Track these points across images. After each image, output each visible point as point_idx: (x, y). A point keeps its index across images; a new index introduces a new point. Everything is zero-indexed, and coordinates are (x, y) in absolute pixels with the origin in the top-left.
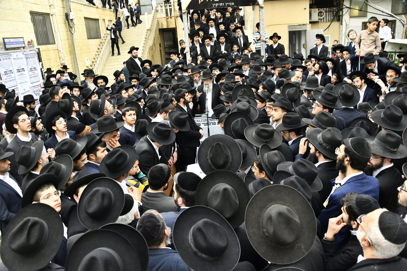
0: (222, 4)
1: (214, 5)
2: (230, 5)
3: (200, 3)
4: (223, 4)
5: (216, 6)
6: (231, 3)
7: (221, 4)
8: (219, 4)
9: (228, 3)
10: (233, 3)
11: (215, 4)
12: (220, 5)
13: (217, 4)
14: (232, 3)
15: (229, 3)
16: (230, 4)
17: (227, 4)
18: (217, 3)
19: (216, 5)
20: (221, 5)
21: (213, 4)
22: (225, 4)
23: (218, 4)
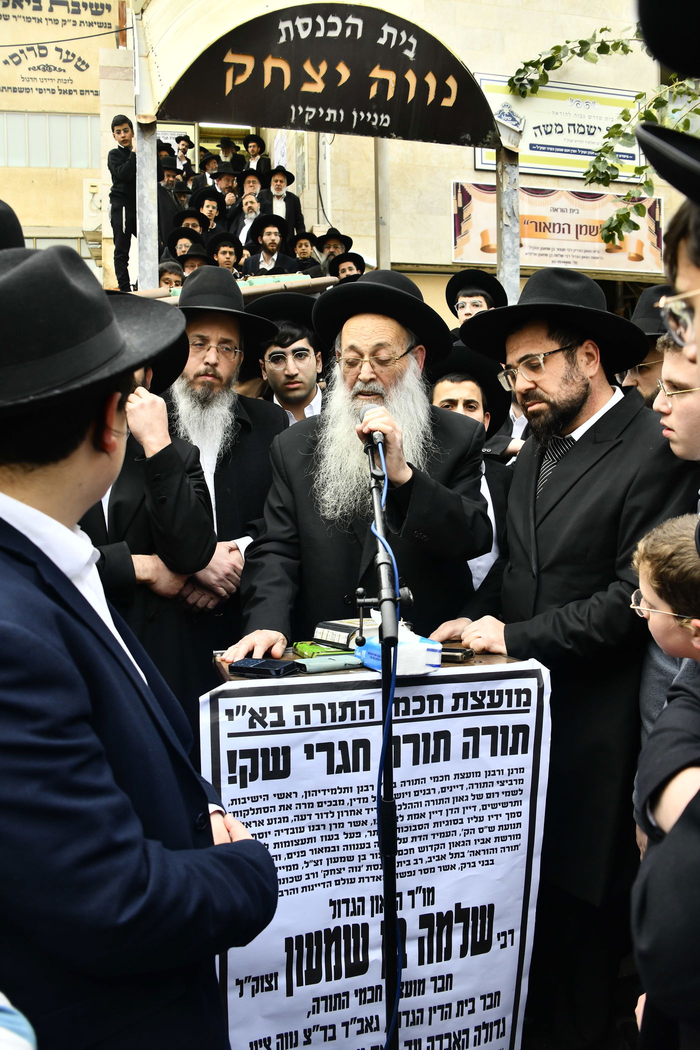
0: (334, 112)
1: (297, 111)
2: (374, 124)
3: (229, 88)
4: (339, 115)
5: (308, 118)
6: (375, 116)
7: (329, 111)
8: (321, 111)
9: (362, 114)
10: (387, 117)
11: (301, 109)
12: (326, 115)
13: (314, 111)
14: (382, 117)
15: (369, 115)
16: (373, 119)
17: (359, 117)
18: (311, 106)
19: (305, 112)
20: (328, 119)
21: (293, 108)
22: (349, 117)
23: (318, 113)
